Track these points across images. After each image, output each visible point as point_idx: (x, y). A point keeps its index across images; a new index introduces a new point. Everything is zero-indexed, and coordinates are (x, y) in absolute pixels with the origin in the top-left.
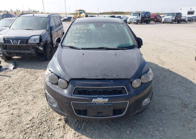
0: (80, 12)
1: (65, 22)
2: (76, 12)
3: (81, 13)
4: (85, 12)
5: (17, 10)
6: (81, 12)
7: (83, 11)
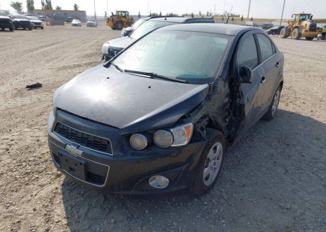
0: (301, 17)
1: (273, 34)
2: (294, 18)
3: (303, 20)
4: (311, 19)
5: (208, 13)
6: (304, 17)
7: (309, 15)
